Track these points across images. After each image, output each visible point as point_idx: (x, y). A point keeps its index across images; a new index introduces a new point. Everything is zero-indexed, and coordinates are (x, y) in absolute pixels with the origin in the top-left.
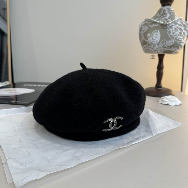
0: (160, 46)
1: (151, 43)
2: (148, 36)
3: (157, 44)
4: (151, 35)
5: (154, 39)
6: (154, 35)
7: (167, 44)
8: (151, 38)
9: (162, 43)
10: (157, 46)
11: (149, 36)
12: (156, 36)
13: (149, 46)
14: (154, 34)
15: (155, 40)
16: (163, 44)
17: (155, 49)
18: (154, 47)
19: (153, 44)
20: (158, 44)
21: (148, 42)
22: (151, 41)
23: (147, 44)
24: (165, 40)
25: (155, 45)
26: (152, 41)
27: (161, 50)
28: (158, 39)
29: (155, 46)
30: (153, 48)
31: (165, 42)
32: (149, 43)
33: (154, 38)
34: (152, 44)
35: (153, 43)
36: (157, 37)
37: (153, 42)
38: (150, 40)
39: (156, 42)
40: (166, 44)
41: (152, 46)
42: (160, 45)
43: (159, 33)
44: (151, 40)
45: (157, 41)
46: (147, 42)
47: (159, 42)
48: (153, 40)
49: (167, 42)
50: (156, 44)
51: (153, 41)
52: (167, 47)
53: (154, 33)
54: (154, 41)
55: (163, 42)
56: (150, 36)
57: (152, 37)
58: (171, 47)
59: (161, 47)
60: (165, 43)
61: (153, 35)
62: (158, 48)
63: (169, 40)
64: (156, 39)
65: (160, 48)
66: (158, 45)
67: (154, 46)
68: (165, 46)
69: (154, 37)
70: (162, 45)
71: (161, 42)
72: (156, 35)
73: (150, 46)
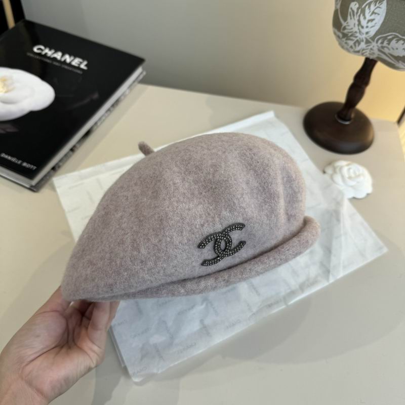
0: (374, 47)
1: (351, 36)
2: (351, 9)
3: (365, 40)
4: (360, 10)
5: (363, 27)
6: (367, 11)
7: (393, 49)
8: (356, 18)
9: (380, 41)
10: (363, 45)
11: (353, 11)
12: (372, 17)
13: (344, 39)
14: (369, 7)
15: (364, 30)
16: (382, 43)
17: (358, 49)
18: (355, 45)
19: (356, 39)
20: (370, 40)
21: (345, 28)
22: (352, 29)
23: (341, 30)
24: (390, 35)
25: (358, 42)
26: (356, 29)
27: (374, 53)
28: (372, 29)
29: (359, 44)
30: (353, 46)
31: (390, 41)
32: (346, 31)
33: (364, 23)
34: (352, 38)
35: (356, 37)
36: (372, 20)
37: (356, 32)
38: (352, 26)
39: (364, 36)
40: (390, 47)
41: (351, 43)
42: (374, 44)
43: (383, 9)
44: (355, 24)
45: (367, 33)
46: (343, 27)
47: (373, 38)
48: (359, 29)
49: (394, 41)
50: (363, 41)
51: (358, 31)
52: (389, 55)
53: (369, 4)
54: (360, 32)
55: (385, 38)
56: (356, 11)
57: (359, 16)
58: (398, 58)
59: (376, 49)
60: (389, 44)
61: (363, 12)
62: (367, 49)
63: (401, 39)
64: (367, 27)
65: (371, 49)
66: (367, 42)
67: (357, 44)
68: (386, 50)
69: (365, 18)
70: (378, 46)
71: (377, 38)
72: (373, 13)
73: (347, 39)
